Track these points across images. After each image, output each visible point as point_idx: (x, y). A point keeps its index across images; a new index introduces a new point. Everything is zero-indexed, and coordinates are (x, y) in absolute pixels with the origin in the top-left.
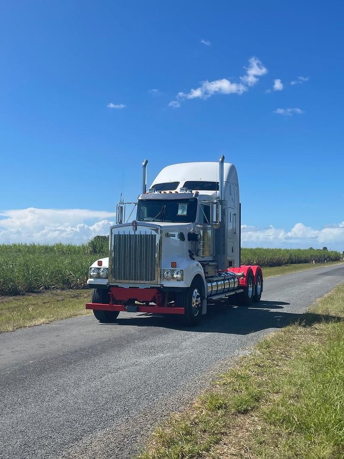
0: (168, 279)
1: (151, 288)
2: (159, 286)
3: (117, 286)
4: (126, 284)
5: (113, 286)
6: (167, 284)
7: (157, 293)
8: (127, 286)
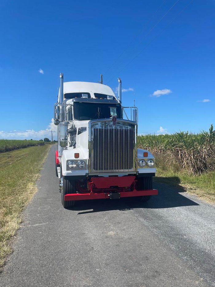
0: (142, 167)
1: (129, 175)
2: (135, 173)
3: (97, 176)
4: (105, 174)
5: (92, 176)
6: (142, 171)
7: (135, 180)
8: (106, 175)
